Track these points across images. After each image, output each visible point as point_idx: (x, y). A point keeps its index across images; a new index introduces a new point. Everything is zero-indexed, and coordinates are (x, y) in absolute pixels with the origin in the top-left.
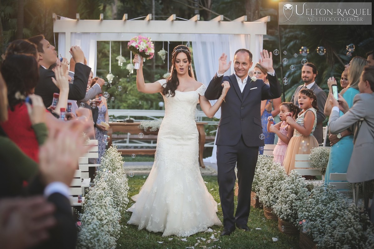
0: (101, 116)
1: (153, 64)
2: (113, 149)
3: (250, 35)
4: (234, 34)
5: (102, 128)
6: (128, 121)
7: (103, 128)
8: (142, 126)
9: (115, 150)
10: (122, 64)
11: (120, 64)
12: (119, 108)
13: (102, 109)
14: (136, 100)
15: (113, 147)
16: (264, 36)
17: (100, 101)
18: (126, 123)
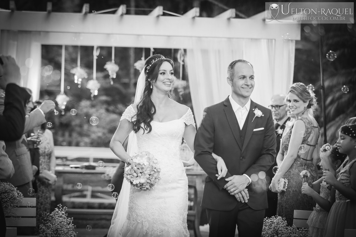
0: (44, 159)
1: (130, 79)
2: (59, 212)
3: (275, 40)
4: (252, 39)
5: (45, 180)
6: (87, 167)
7: (47, 181)
8: (108, 175)
9: (63, 214)
10: (80, 80)
11: (78, 80)
12: (77, 145)
13: (45, 148)
14: (104, 134)
15: (60, 210)
16: (297, 42)
17: (38, 140)
18: (84, 171)
